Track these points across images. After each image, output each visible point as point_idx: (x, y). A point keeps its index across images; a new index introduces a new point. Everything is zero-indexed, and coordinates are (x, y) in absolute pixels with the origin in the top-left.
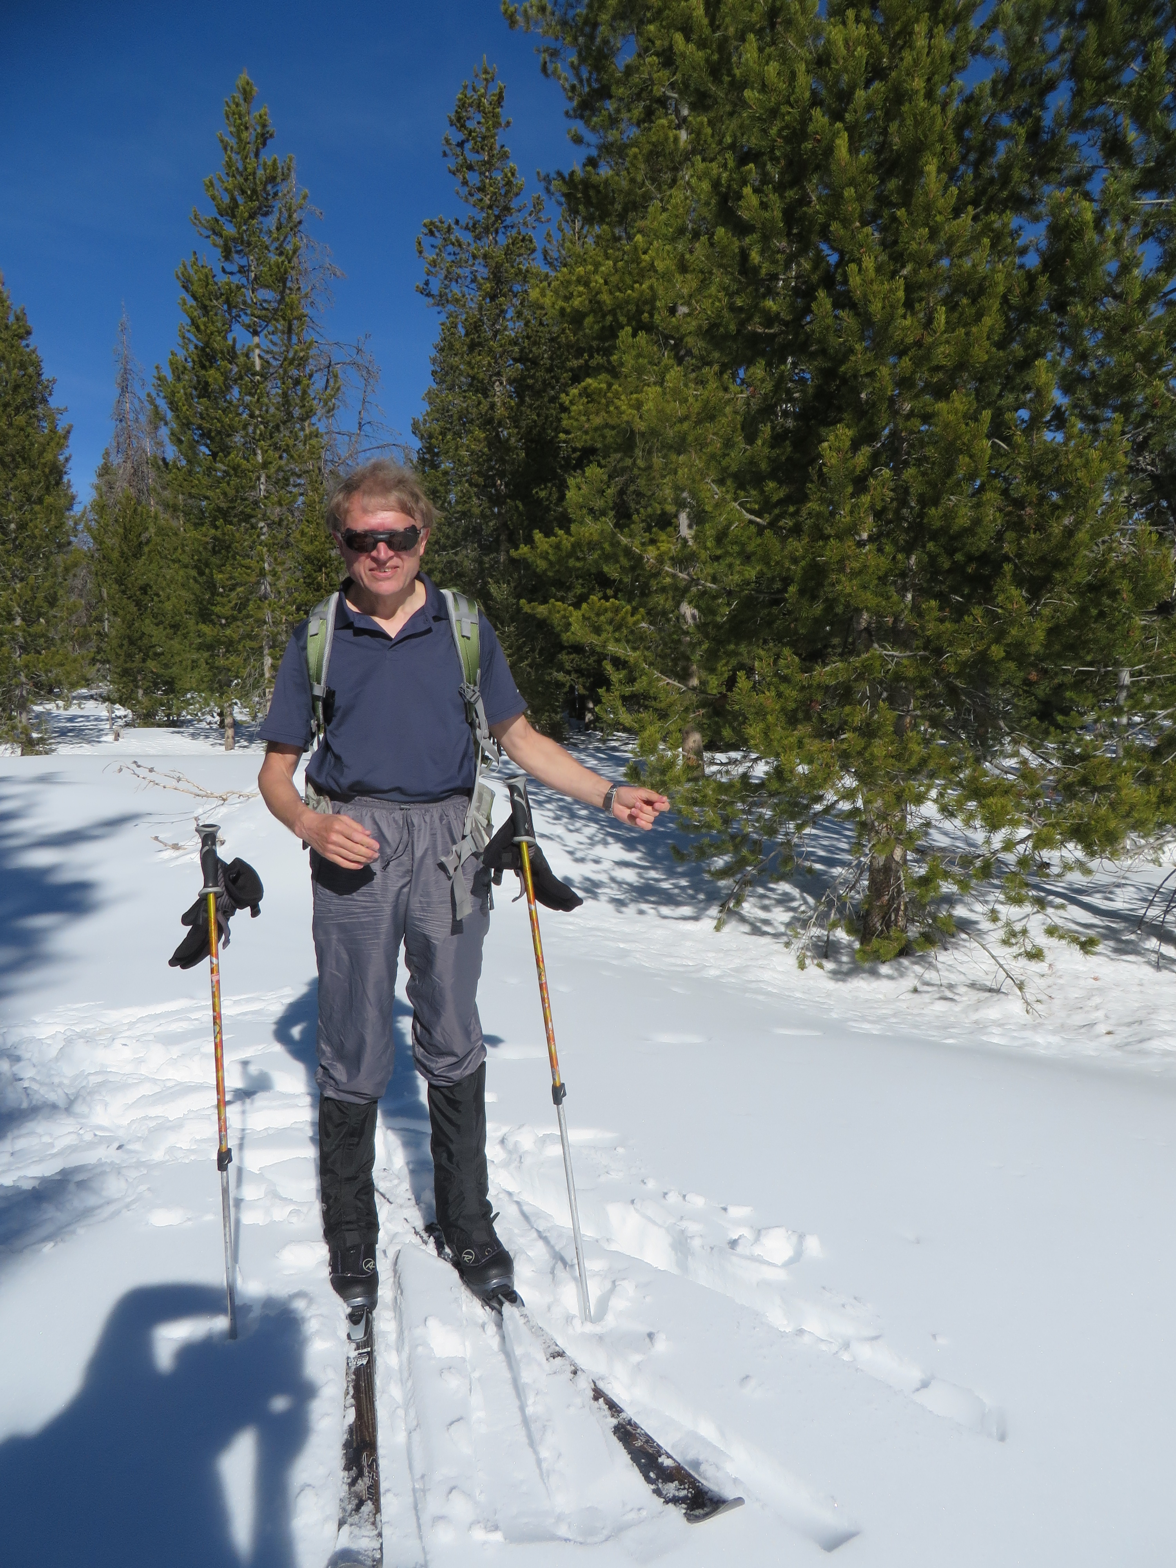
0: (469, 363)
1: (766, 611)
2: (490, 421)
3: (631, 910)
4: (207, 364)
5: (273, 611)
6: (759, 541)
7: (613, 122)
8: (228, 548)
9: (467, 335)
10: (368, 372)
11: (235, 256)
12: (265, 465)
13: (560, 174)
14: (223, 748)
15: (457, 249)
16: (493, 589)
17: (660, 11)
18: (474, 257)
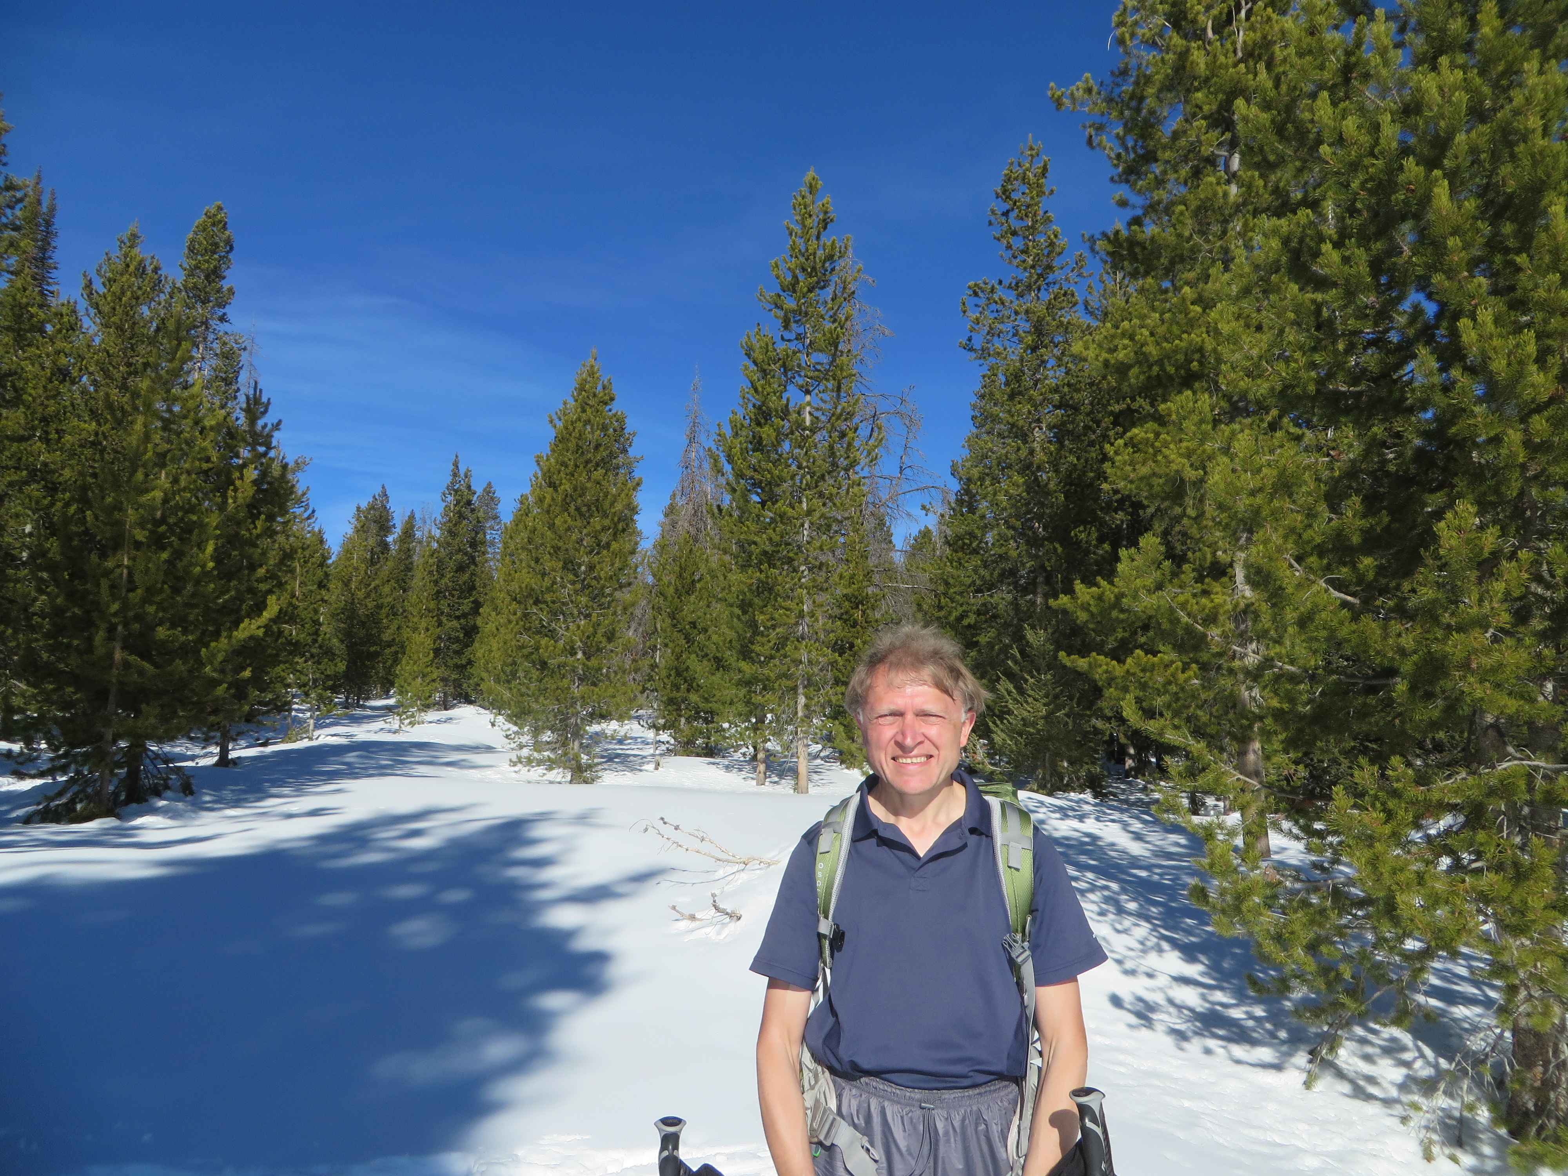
0: (1009, 411)
1: (1360, 700)
2: (1028, 466)
4: (763, 421)
5: (809, 652)
6: (1354, 626)
7: (1160, 182)
8: (770, 590)
9: (1007, 384)
10: (911, 420)
11: (793, 326)
12: (809, 513)
13: (1105, 235)
14: (754, 782)
15: (999, 307)
16: (1029, 635)
17: (1207, 80)
18: (1017, 313)
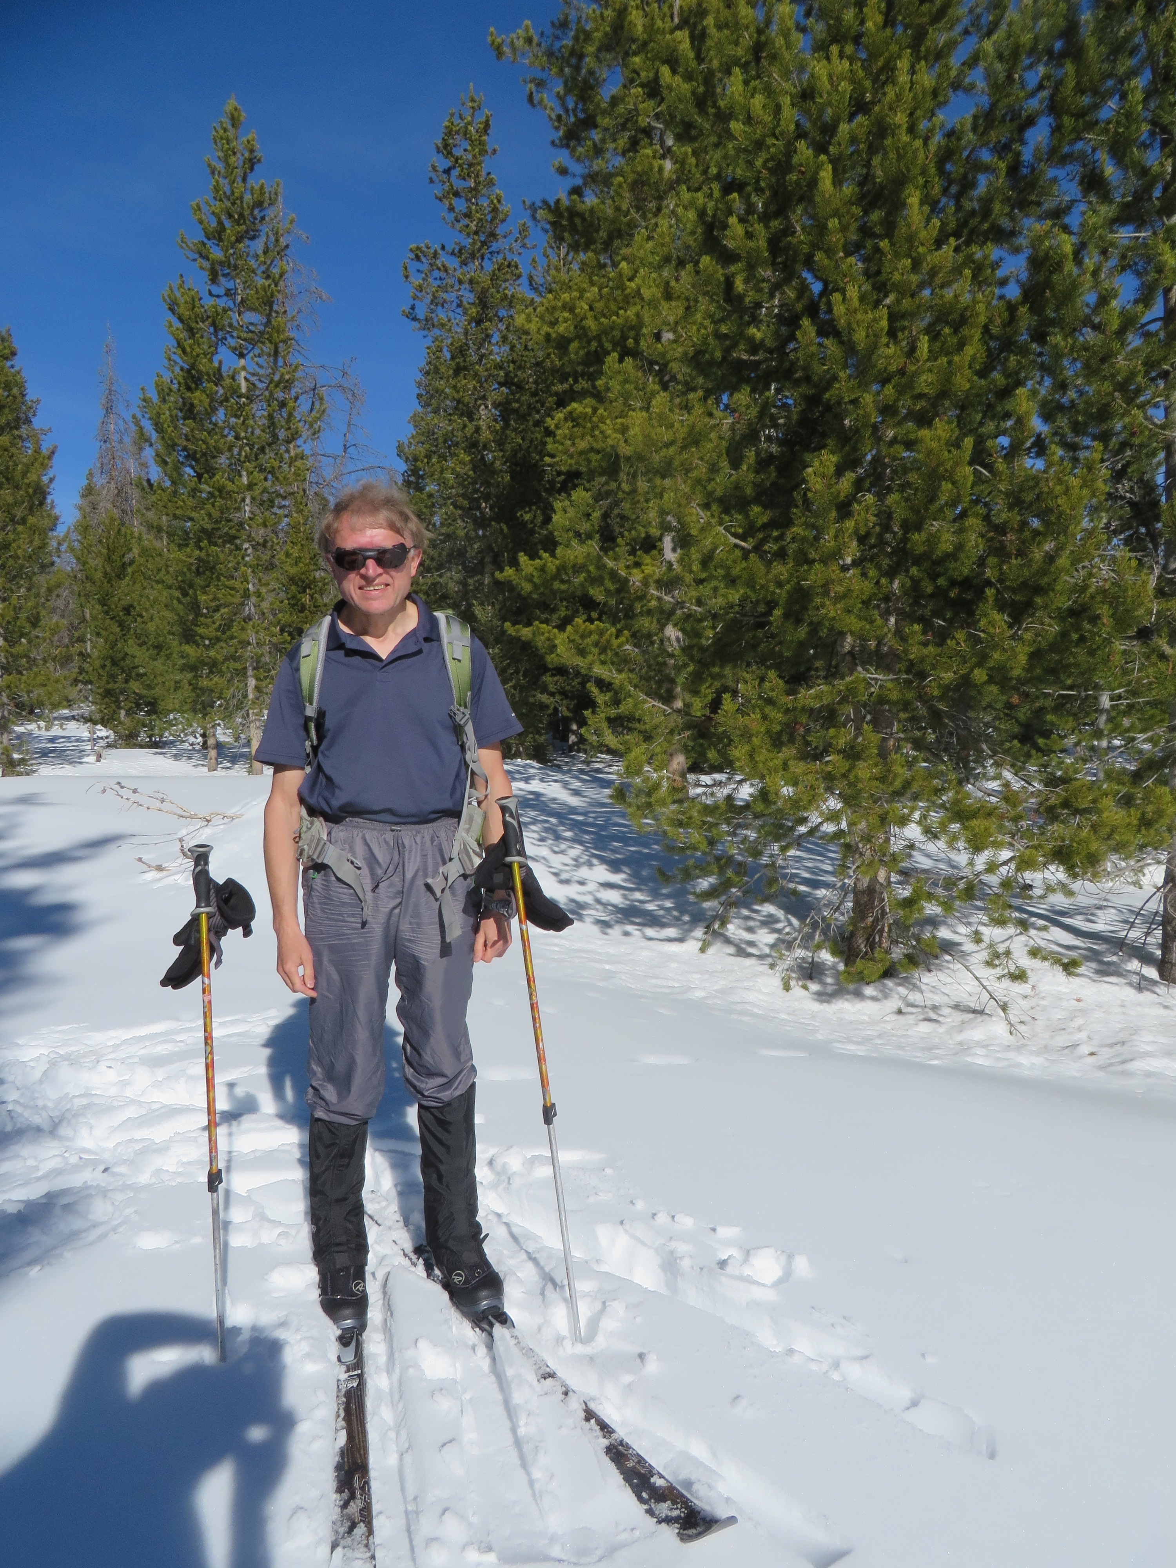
0: (454, 387)
1: (750, 634)
2: (475, 444)
3: (616, 932)
4: (193, 386)
5: (257, 632)
6: (744, 564)
7: (598, 151)
8: (212, 569)
9: (453, 358)
10: (354, 395)
11: (222, 280)
12: (250, 486)
13: (545, 202)
14: (206, 769)
15: (443, 275)
16: (478, 611)
17: (645, 44)
18: (460, 282)
